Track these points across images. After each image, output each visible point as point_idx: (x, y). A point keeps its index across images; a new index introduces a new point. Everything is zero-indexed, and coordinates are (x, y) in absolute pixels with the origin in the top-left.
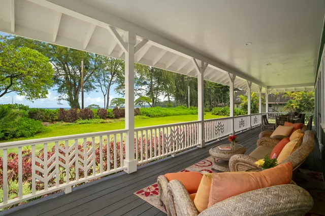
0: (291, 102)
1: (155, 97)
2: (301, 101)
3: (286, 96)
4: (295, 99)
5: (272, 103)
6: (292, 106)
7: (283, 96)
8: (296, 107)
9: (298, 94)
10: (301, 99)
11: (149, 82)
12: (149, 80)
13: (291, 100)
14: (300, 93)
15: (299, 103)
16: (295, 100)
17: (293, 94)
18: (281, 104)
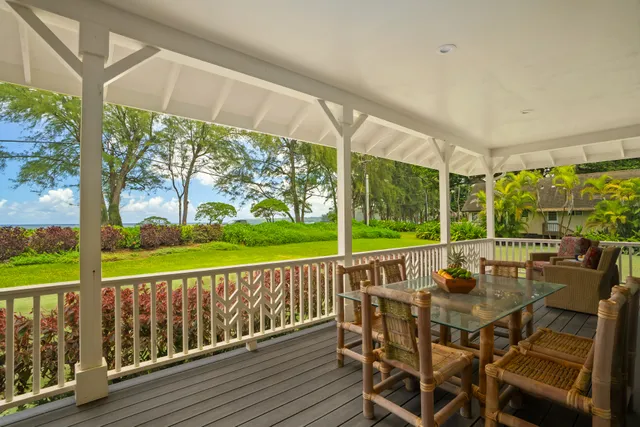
0: (604, 208)
1: (301, 199)
2: (631, 204)
3: (591, 190)
4: (614, 199)
5: (556, 210)
6: (608, 217)
7: (582, 192)
8: (618, 220)
9: (624, 186)
10: (631, 197)
11: (287, 169)
12: (287, 163)
13: (605, 201)
14: (628, 183)
15: (627, 209)
16: (616, 202)
17: (611, 185)
18: (579, 213)
